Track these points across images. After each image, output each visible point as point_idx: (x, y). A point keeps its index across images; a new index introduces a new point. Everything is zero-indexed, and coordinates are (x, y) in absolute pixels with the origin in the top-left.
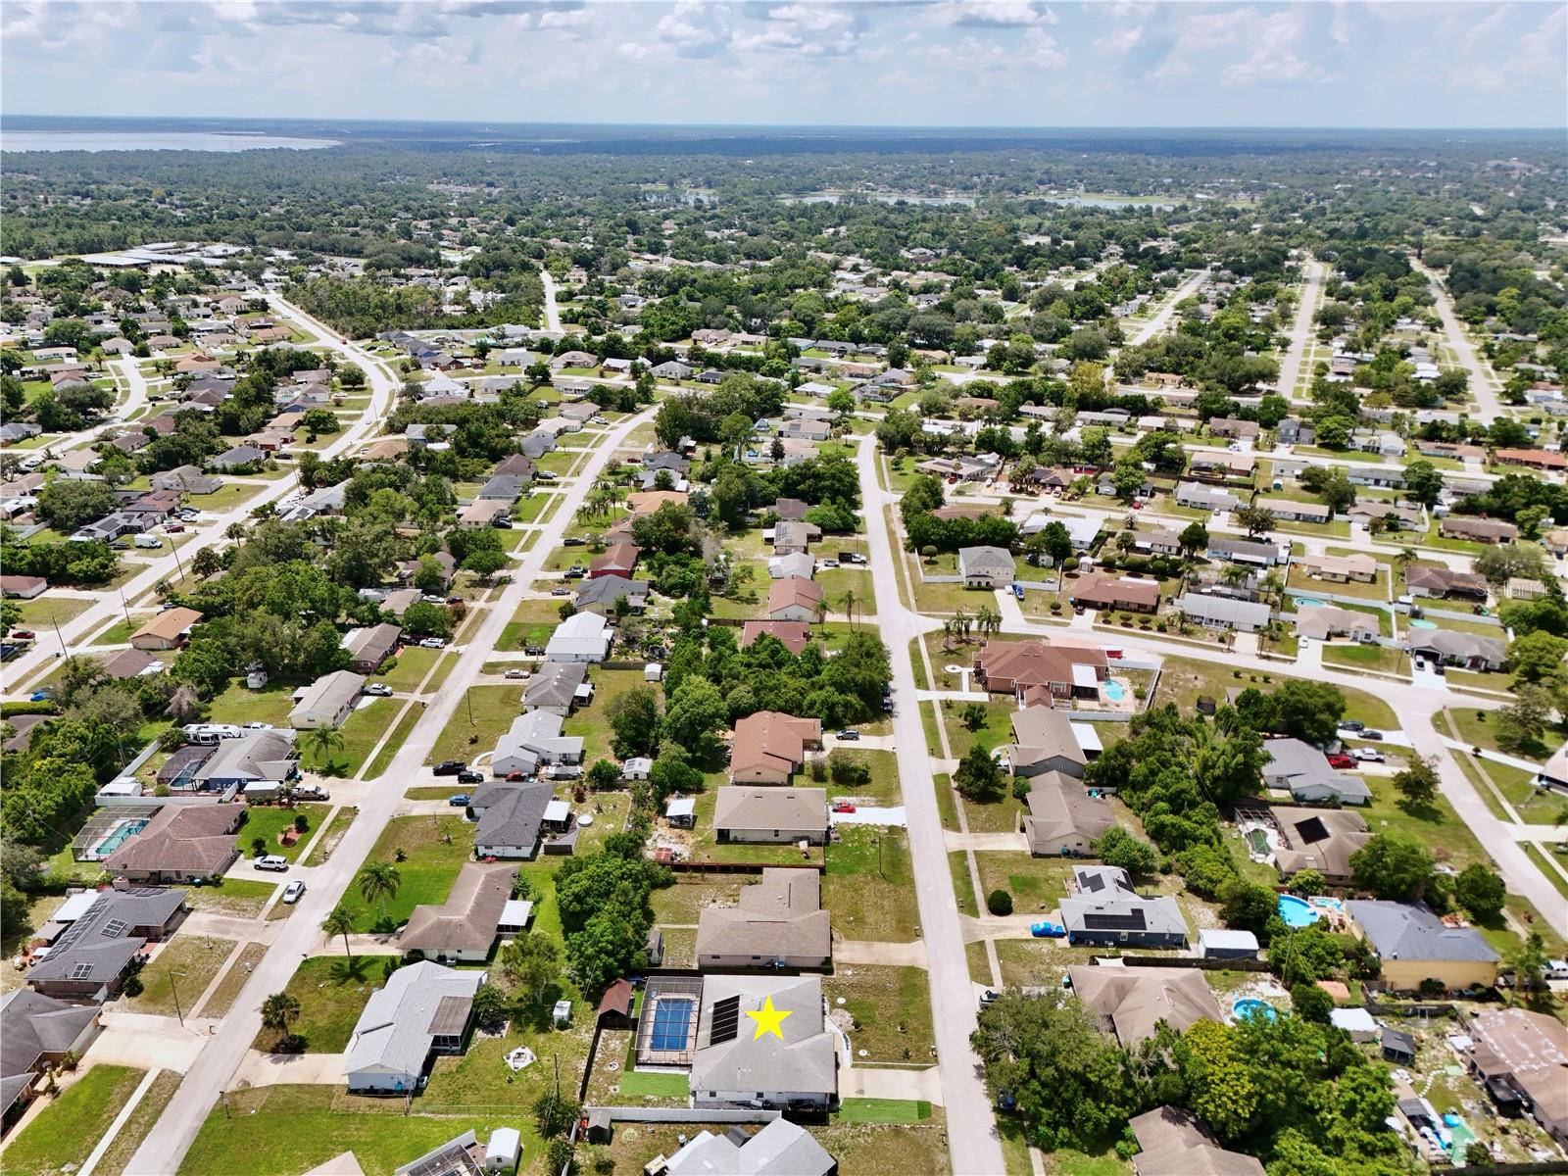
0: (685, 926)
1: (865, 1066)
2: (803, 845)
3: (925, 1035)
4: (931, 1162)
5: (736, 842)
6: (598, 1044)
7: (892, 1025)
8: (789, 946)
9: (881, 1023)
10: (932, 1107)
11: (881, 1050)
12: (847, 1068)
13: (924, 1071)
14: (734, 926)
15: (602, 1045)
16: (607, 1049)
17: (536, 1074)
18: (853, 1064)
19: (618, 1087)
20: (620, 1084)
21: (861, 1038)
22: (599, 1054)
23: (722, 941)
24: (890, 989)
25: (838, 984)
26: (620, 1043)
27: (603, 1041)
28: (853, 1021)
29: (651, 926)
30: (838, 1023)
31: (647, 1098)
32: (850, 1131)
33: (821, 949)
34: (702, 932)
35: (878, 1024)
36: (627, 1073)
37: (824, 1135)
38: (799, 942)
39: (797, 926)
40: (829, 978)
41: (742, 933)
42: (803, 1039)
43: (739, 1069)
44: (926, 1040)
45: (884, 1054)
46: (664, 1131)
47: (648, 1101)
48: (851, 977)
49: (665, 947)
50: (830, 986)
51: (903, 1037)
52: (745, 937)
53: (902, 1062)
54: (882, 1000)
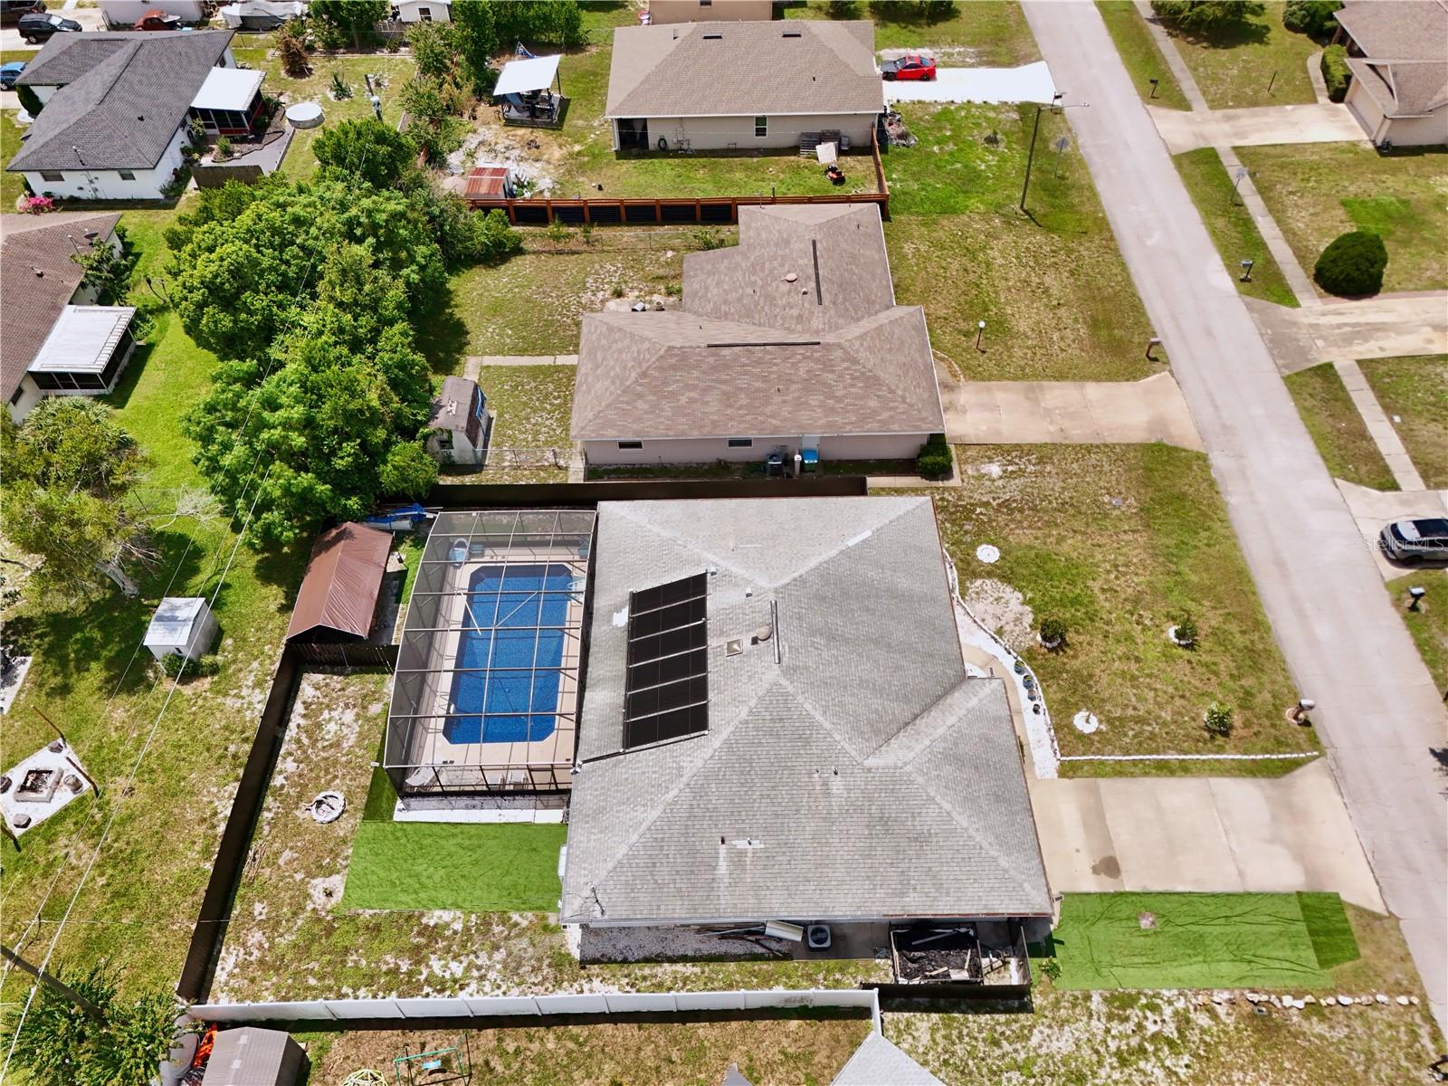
0: (546, 360)
1: (1099, 771)
2: (826, 153)
3: (1250, 651)
5: (664, 151)
6: (289, 720)
7: (1147, 622)
8: (832, 410)
9: (1118, 619)
10: (1350, 914)
11: (1135, 709)
12: (1047, 777)
13: (1285, 779)
14: (673, 361)
15: (298, 726)
16: (317, 740)
17: (81, 845)
18: (1062, 763)
19: (337, 882)
20: (346, 871)
21: (1067, 672)
22: (290, 759)
23: (645, 402)
24: (1116, 513)
25: (972, 505)
26: (356, 721)
27: (303, 712)
28: (1031, 616)
29: (458, 360)
30: (992, 625)
31: (432, 923)
32: (1108, 1031)
33: (920, 412)
34: (587, 375)
35: (1108, 623)
36: (371, 827)
37: (1023, 1055)
38: (856, 399)
39: (846, 352)
40: (945, 489)
41: (698, 378)
42: (916, 717)
43: (723, 841)
44: (1257, 668)
45: (1150, 725)
46: (481, 1061)
47: (433, 933)
48: (1000, 483)
49: (490, 420)
50: (951, 514)
51: (1189, 662)
52: (706, 390)
53: (1210, 752)
54: (1099, 546)
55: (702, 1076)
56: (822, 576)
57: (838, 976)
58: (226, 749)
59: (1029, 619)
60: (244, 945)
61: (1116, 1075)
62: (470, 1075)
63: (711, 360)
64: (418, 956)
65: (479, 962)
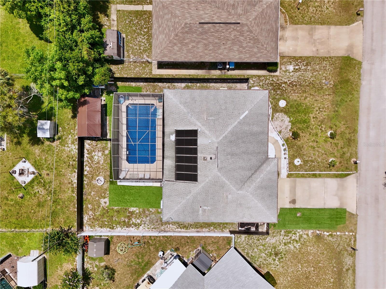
1: (298, 176)
3: (349, 140)
4: (340, 263)
6: (84, 155)
7: (323, 129)
8: (241, 52)
9: (315, 128)
10: (347, 214)
11: (312, 158)
12: (284, 177)
13: (344, 179)
14: (187, 30)
15: (87, 157)
16: (93, 161)
17: (41, 189)
18: (288, 174)
19: (107, 200)
20: (108, 197)
21: (296, 146)
22: (87, 167)
23: (177, 47)
24: (325, 87)
25: (281, 83)
26: (102, 155)
27: (87, 153)
28: (290, 126)
29: (108, 6)
30: (279, 129)
31: (131, 211)
32: (283, 238)
33: (271, 54)
34: (156, 29)
35: (312, 129)
36: (112, 186)
37: (264, 243)
38: (250, 48)
39: (249, 28)
40: (274, 76)
41: (195, 37)
42: (252, 174)
43: (201, 207)
44: (349, 145)
45: (314, 163)
46: (147, 241)
47: (132, 213)
48: (292, 74)
49: (124, 38)
50: (274, 86)
51: (331, 143)
52: (199, 42)
53: (328, 171)
54: (317, 100)
55: (195, 246)
56: (232, 133)
57: (225, 225)
58: (69, 163)
59: (289, 127)
60: (88, 214)
61: (283, 247)
62: (145, 244)
63: (200, 29)
64: (129, 218)
65: (144, 220)
